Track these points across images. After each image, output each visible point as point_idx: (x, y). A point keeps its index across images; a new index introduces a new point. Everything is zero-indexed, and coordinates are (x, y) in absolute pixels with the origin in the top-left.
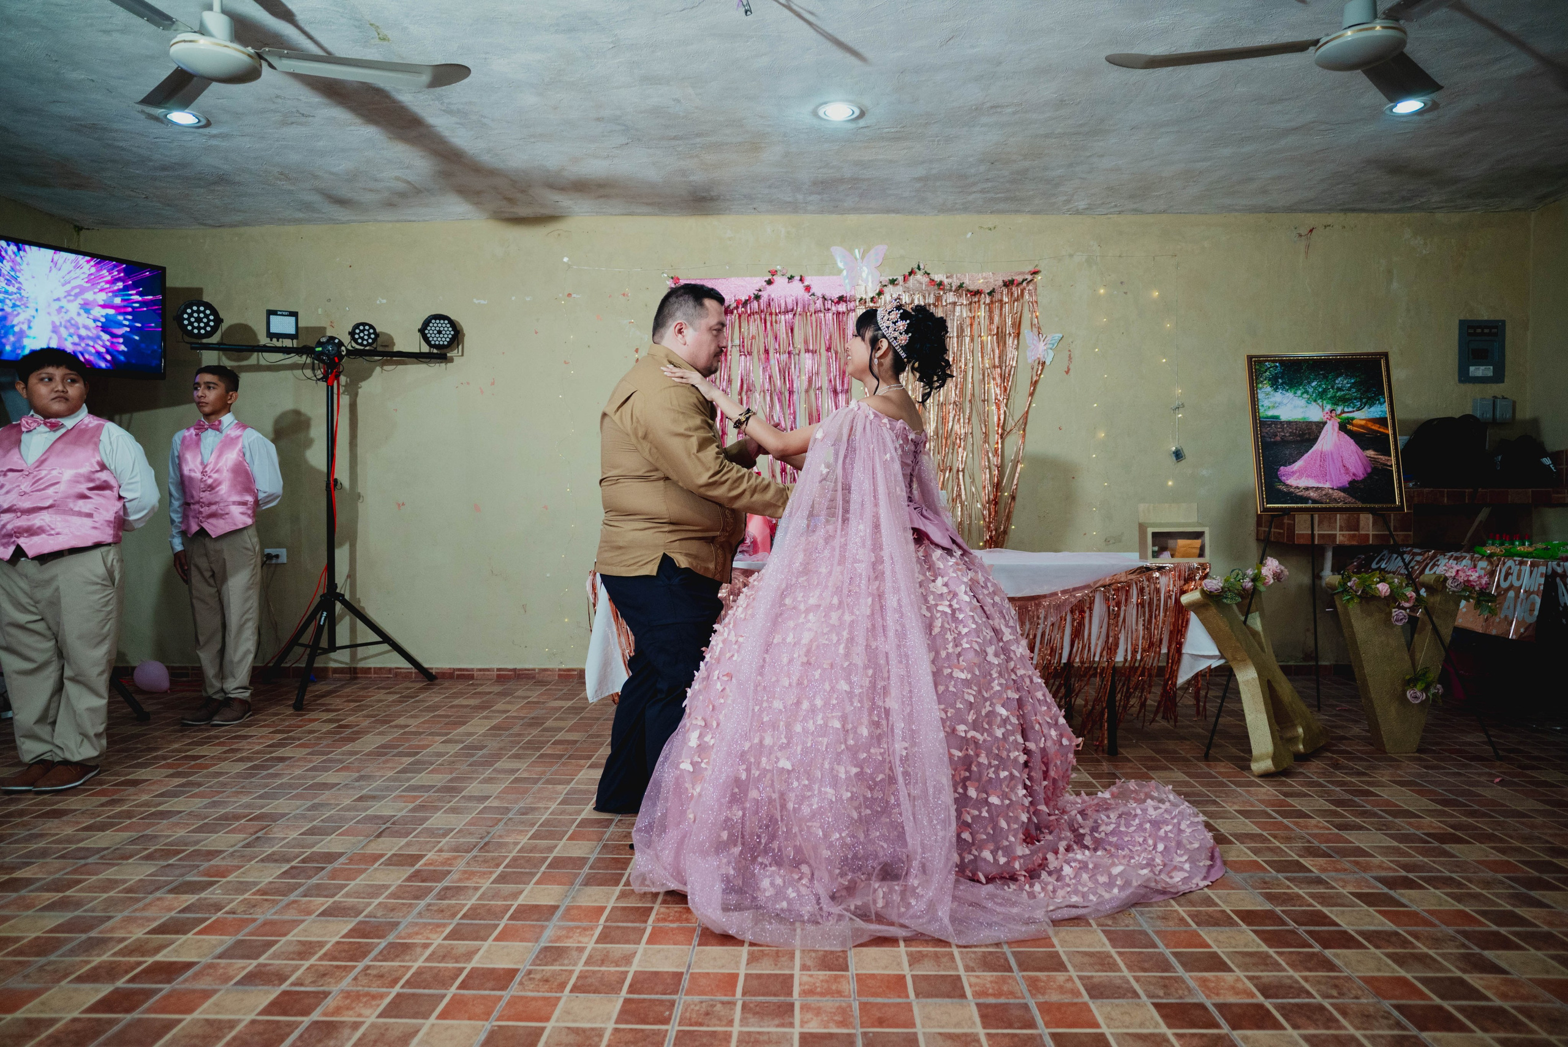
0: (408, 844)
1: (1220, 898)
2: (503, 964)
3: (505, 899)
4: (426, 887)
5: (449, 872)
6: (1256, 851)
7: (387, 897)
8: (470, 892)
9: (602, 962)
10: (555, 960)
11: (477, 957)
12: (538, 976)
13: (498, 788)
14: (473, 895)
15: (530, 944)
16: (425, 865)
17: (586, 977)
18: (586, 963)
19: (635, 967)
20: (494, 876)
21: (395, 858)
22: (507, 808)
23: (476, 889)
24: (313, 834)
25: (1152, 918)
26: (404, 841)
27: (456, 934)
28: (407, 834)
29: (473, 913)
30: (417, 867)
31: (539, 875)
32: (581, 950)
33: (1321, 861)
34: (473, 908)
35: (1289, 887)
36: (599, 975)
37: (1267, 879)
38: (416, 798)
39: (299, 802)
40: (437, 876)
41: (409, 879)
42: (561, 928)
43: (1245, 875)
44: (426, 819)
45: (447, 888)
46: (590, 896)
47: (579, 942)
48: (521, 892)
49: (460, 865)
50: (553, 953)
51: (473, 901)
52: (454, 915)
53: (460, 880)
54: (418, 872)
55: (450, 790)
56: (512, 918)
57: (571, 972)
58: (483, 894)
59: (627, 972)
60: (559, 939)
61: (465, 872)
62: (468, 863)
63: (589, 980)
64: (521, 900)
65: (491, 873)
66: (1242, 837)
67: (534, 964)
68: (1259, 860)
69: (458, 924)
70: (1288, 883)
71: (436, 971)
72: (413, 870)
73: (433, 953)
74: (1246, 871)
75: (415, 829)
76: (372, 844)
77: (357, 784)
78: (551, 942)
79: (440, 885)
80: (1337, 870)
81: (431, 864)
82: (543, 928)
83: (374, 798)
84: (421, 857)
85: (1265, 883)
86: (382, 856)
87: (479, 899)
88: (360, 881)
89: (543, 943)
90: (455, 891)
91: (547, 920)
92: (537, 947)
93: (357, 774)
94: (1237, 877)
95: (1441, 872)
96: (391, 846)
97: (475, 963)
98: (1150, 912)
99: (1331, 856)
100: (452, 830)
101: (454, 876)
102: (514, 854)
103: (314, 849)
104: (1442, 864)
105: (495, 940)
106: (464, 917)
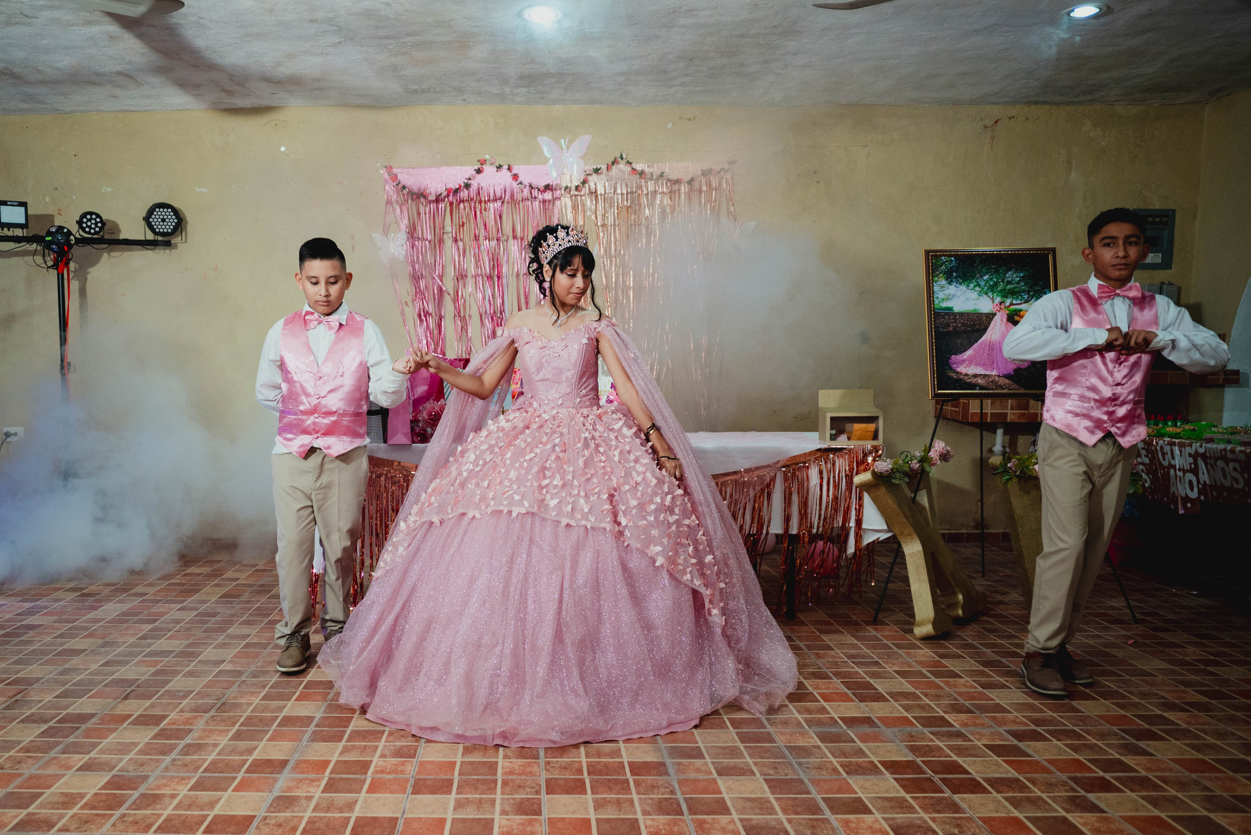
0: (153, 706)
1: (869, 750)
2: (242, 811)
3: (241, 754)
4: (172, 744)
5: (191, 730)
6: (907, 708)
7: (136, 754)
8: (210, 748)
9: (328, 810)
10: (287, 808)
11: (218, 806)
12: (273, 822)
13: (233, 652)
14: (213, 751)
15: (264, 794)
16: (169, 724)
17: (314, 822)
18: (314, 810)
19: (357, 813)
20: (231, 734)
21: (142, 719)
22: (240, 671)
23: (216, 745)
24: (65, 697)
25: (808, 768)
26: (149, 703)
27: (199, 786)
28: (150, 697)
29: (214, 767)
30: (161, 726)
31: (270, 733)
32: (309, 798)
33: (963, 717)
34: (214, 763)
35: (931, 740)
36: (325, 821)
37: (914, 733)
38: (156, 663)
39: (51, 668)
40: (179, 734)
41: (155, 737)
42: (294, 780)
43: (896, 729)
44: (168, 682)
45: (189, 745)
46: (316, 751)
47: (308, 792)
48: (256, 748)
49: (200, 724)
50: (285, 802)
51: (213, 756)
52: (197, 769)
53: (200, 738)
54: (163, 730)
55: (188, 654)
56: (247, 771)
57: (301, 818)
58: (222, 750)
59: (350, 817)
60: (289, 789)
61: (204, 731)
62: (207, 722)
63: (318, 825)
64: (255, 755)
65: (228, 731)
66: (896, 696)
67: (268, 811)
68: (909, 716)
69: (201, 777)
70: (931, 736)
71: (183, 818)
72: (157, 729)
73: (180, 802)
74: (896, 726)
75: (158, 692)
76: (120, 706)
77: (102, 650)
78: (283, 792)
79: (183, 743)
80: (976, 725)
81: (173, 724)
82: (276, 780)
83: (119, 663)
84: (165, 717)
85: (912, 736)
86: (130, 716)
87: (218, 754)
88: (112, 738)
89: (276, 793)
90: (197, 748)
91: (280, 772)
92: (271, 797)
93: (102, 641)
94: (888, 732)
95: (1066, 725)
96: (136, 707)
97: (217, 810)
98: (808, 763)
99: (972, 712)
100: (192, 692)
101: (195, 735)
102: (247, 714)
103: (68, 711)
104: (1068, 719)
105: (234, 790)
106: (205, 771)
